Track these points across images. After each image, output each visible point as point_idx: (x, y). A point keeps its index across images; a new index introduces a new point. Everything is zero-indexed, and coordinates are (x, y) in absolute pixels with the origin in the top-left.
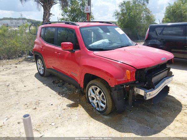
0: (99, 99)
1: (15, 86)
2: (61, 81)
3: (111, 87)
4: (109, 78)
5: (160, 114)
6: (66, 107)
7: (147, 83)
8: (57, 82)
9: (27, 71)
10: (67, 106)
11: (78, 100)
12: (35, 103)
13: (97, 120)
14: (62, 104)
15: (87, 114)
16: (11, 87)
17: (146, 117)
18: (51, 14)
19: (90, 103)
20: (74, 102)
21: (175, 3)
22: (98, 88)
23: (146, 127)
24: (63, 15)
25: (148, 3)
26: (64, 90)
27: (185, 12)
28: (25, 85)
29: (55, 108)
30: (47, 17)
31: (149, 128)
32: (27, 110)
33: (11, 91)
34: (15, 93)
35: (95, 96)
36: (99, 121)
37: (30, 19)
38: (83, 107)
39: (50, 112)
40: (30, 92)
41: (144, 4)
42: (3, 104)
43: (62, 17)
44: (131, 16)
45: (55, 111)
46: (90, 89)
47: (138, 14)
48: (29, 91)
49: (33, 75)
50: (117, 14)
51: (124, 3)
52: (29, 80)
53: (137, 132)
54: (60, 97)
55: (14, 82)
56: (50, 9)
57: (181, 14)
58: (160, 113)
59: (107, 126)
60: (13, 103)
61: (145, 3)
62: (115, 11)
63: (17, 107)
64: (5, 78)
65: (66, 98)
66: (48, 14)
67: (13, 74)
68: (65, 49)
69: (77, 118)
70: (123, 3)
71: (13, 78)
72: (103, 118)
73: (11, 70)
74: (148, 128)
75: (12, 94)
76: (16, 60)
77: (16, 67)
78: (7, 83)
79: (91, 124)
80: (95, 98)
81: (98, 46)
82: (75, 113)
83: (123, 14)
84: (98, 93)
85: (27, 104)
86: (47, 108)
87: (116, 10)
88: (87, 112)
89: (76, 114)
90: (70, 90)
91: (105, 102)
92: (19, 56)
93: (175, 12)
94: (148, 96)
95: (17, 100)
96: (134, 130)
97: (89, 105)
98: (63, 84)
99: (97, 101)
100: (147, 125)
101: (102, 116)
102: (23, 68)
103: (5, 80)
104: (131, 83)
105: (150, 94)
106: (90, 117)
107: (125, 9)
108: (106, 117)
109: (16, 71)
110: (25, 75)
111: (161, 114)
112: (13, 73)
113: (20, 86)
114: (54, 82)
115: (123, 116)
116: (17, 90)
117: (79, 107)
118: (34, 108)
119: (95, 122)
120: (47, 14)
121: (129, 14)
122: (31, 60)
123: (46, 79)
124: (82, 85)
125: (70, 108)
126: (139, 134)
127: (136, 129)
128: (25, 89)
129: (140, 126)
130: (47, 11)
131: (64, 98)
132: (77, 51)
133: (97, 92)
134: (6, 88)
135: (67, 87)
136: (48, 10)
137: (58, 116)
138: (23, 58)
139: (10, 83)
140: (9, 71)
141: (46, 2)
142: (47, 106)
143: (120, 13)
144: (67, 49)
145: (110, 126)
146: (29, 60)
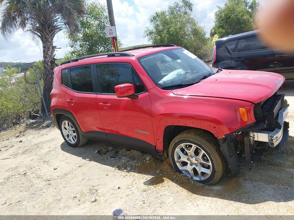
0: (196, 162)
1: (38, 173)
2: (110, 148)
3: (218, 138)
4: (213, 125)
5: (289, 165)
6: (146, 187)
7: (266, 122)
8: (104, 150)
9: (45, 145)
10: (145, 183)
11: (158, 171)
12: (88, 191)
13: (204, 195)
14: (134, 183)
15: (184, 190)
16: (32, 176)
17: (273, 174)
18: (55, 47)
19: (180, 172)
20: (152, 177)
21: (226, 5)
22: (193, 145)
23: (283, 187)
24: (72, 47)
25: (191, 10)
26: (123, 161)
27: (242, 16)
28: (55, 168)
29: (128, 192)
30: (50, 52)
31: (289, 188)
32: (82, 206)
33: (35, 181)
34: (44, 183)
35: (188, 159)
36: (208, 196)
37: (3, 63)
38: (172, 180)
39: (123, 200)
40: (69, 176)
41: (186, 13)
42: (34, 207)
43: (71, 49)
44: (171, 33)
45: (131, 196)
46: (177, 150)
47: (180, 28)
48: (66, 175)
49: (57, 149)
50: (150, 33)
51: (157, 15)
52: (57, 157)
53: (276, 198)
54: (124, 173)
55: (32, 167)
56: (52, 39)
57: (238, 19)
58: (288, 163)
59: (227, 201)
60: (51, 200)
61: (188, 11)
62: (146, 30)
63: (62, 205)
64: (12, 163)
65: (135, 172)
66: (51, 48)
67: (23, 153)
68: (121, 95)
69: (172, 199)
70: (155, 15)
71: (25, 160)
72: (212, 190)
73: (15, 147)
74: (287, 188)
75: (40, 186)
76: (13, 130)
77: (21, 142)
78: (21, 170)
79: (198, 203)
80: (188, 162)
81: (172, 81)
82: (165, 193)
83: (159, 32)
84: (193, 154)
85: (76, 197)
86: (114, 195)
87: (146, 28)
88: (183, 187)
89: (167, 193)
90: (133, 158)
91: (210, 164)
92: (15, 124)
93: (229, 18)
94: (275, 140)
95: (54, 194)
96: (269, 196)
97: (180, 176)
98: (117, 153)
99: (194, 166)
100: (283, 185)
101: (207, 187)
102: (35, 141)
103: (13, 166)
104: (249, 126)
105: (277, 137)
106: (191, 193)
107: (160, 24)
108: (216, 188)
109: (26, 149)
110: (43, 151)
111: (291, 164)
112: (21, 151)
113: (46, 171)
114: (99, 152)
115: (240, 180)
116: (45, 178)
117: (165, 182)
118: (93, 199)
119: (204, 199)
120: (48, 48)
121: (168, 31)
122: (39, 125)
123: (83, 150)
124: (160, 147)
125: (152, 187)
126: (279, 200)
127: (272, 194)
128: (58, 174)
129: (273, 188)
130: (49, 44)
131: (133, 174)
132: (141, 95)
133: (191, 152)
134: (23, 178)
135: (125, 156)
136: (49, 42)
137: (142, 203)
138: (23, 125)
139: (25, 169)
140: (11, 151)
141: (46, 30)
142: (112, 191)
143: (154, 30)
144: (125, 95)
145: (232, 200)
146: (35, 127)
